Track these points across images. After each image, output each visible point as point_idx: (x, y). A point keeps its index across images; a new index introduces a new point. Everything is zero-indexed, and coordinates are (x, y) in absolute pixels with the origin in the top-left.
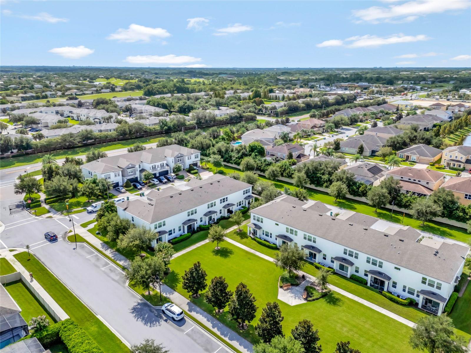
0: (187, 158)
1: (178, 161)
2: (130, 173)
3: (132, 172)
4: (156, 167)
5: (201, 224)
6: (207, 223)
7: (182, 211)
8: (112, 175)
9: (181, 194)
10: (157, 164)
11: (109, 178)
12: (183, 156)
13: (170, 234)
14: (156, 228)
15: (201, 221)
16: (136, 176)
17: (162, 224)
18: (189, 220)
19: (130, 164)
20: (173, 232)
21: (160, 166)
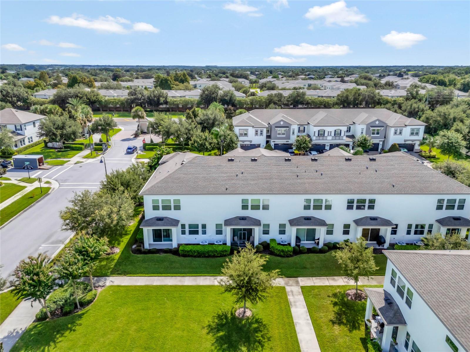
0: (392, 130)
1: (373, 134)
2: (279, 134)
3: (283, 134)
4: (326, 134)
5: (280, 238)
6: (293, 244)
7: (227, 192)
8: (251, 131)
9: (255, 160)
10: (327, 129)
11: (246, 134)
12: (385, 126)
13: (194, 231)
14: (156, 208)
15: (282, 232)
16: (290, 142)
17: (172, 205)
18: (243, 219)
19: (282, 120)
20: (200, 229)
21: (333, 134)
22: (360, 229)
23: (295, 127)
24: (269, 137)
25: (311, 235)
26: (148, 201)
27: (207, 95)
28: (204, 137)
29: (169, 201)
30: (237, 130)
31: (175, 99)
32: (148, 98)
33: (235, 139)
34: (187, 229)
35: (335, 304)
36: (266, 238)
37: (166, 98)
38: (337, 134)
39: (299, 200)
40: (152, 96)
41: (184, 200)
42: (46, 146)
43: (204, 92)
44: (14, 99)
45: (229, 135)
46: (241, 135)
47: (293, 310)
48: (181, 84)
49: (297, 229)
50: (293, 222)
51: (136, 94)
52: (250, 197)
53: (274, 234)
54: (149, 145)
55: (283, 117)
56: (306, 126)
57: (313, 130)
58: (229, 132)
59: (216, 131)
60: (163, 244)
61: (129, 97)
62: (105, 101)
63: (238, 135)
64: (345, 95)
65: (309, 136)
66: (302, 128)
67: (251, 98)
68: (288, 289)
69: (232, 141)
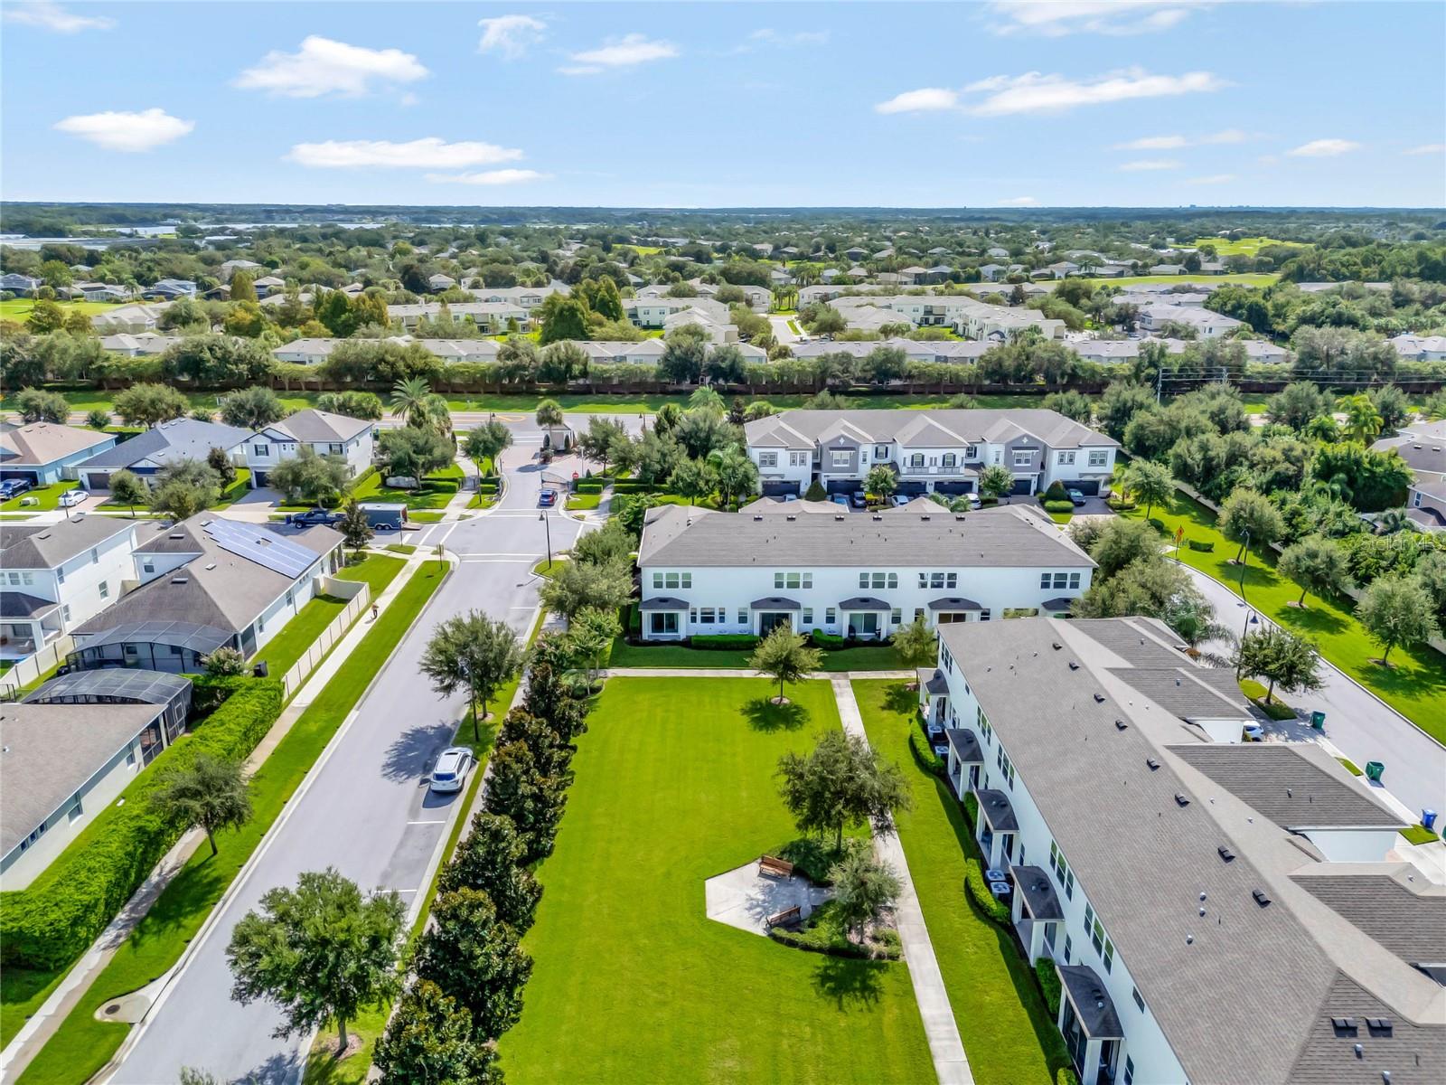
0: (1056, 455)
1: (1019, 462)
3: (845, 462)
4: (927, 462)
5: (826, 627)
6: (845, 634)
7: (754, 563)
8: (783, 457)
9: (793, 519)
10: (929, 454)
11: (773, 463)
12: (1041, 448)
13: (708, 618)
14: (658, 585)
15: (830, 619)
16: (858, 477)
17: (680, 581)
18: (776, 600)
19: (842, 436)
20: (717, 616)
21: (940, 463)
22: (936, 614)
23: (868, 449)
24: (817, 466)
25: (871, 623)
26: (648, 576)
27: (678, 358)
28: (694, 469)
29: (676, 575)
30: (755, 455)
31: (606, 367)
32: (546, 364)
33: (752, 472)
34: (699, 617)
35: (889, 694)
36: (809, 627)
37: (585, 364)
38: (948, 462)
39: (853, 574)
40: (555, 359)
41: (697, 574)
42: (384, 484)
43: (672, 349)
44: (241, 366)
45: (741, 465)
46: (763, 462)
47: (839, 700)
48: (612, 322)
49: (851, 616)
50: (845, 605)
51: (515, 355)
52: (785, 571)
53: (819, 622)
54: (583, 481)
55: (846, 428)
56: (890, 446)
57: (903, 455)
58: (742, 459)
59: (716, 456)
60: (666, 635)
61: (501, 364)
62: (446, 371)
63: (758, 463)
64: (994, 359)
65: (894, 465)
66: (882, 450)
67: (780, 362)
68: (834, 682)
69: (747, 477)
